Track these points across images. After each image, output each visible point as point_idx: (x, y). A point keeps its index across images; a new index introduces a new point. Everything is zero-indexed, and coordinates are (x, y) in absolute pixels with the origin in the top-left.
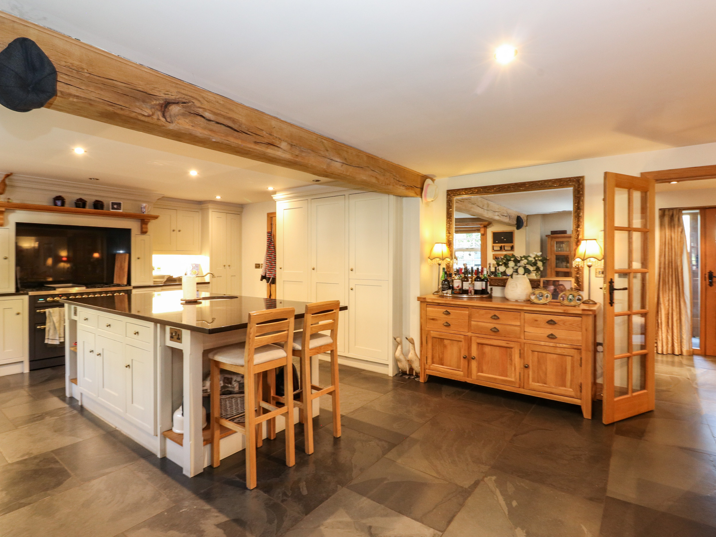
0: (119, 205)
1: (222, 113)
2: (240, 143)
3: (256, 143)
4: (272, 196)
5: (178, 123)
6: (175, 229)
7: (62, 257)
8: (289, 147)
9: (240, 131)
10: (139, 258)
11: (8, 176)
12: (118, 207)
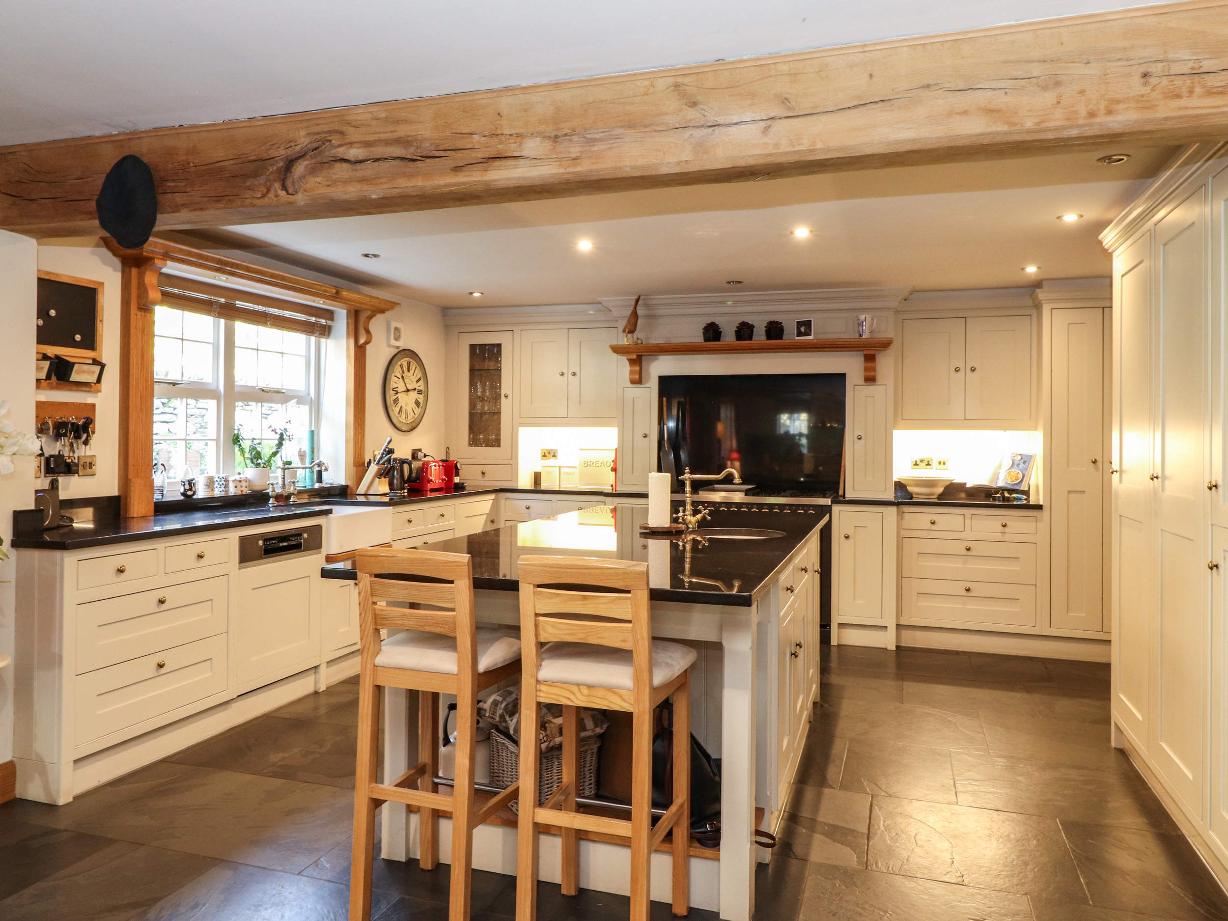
0: (808, 324)
1: (383, 136)
2: (420, 184)
3: (457, 169)
5: (305, 191)
6: (961, 365)
8: (548, 144)
9: (419, 158)
10: (860, 438)
11: (637, 301)
12: (807, 329)
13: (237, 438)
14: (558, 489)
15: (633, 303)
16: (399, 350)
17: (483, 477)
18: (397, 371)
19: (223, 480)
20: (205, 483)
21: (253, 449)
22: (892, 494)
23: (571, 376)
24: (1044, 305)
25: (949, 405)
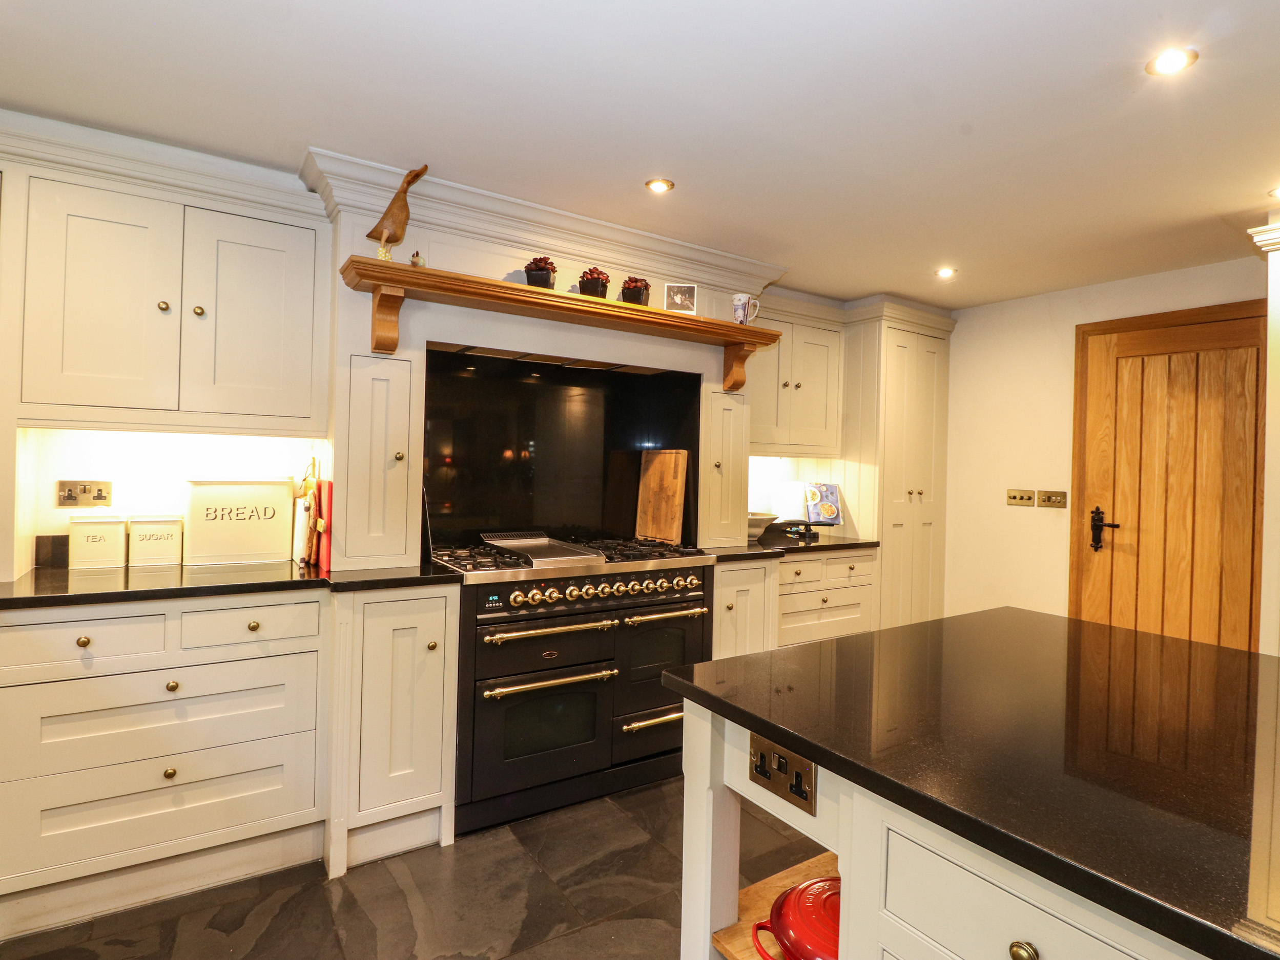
4: (1250, 231)
6: (789, 380)
10: (718, 466)
11: (415, 177)
12: (685, 300)
22: (747, 539)
23: (189, 316)
24: (883, 321)
25: (777, 426)
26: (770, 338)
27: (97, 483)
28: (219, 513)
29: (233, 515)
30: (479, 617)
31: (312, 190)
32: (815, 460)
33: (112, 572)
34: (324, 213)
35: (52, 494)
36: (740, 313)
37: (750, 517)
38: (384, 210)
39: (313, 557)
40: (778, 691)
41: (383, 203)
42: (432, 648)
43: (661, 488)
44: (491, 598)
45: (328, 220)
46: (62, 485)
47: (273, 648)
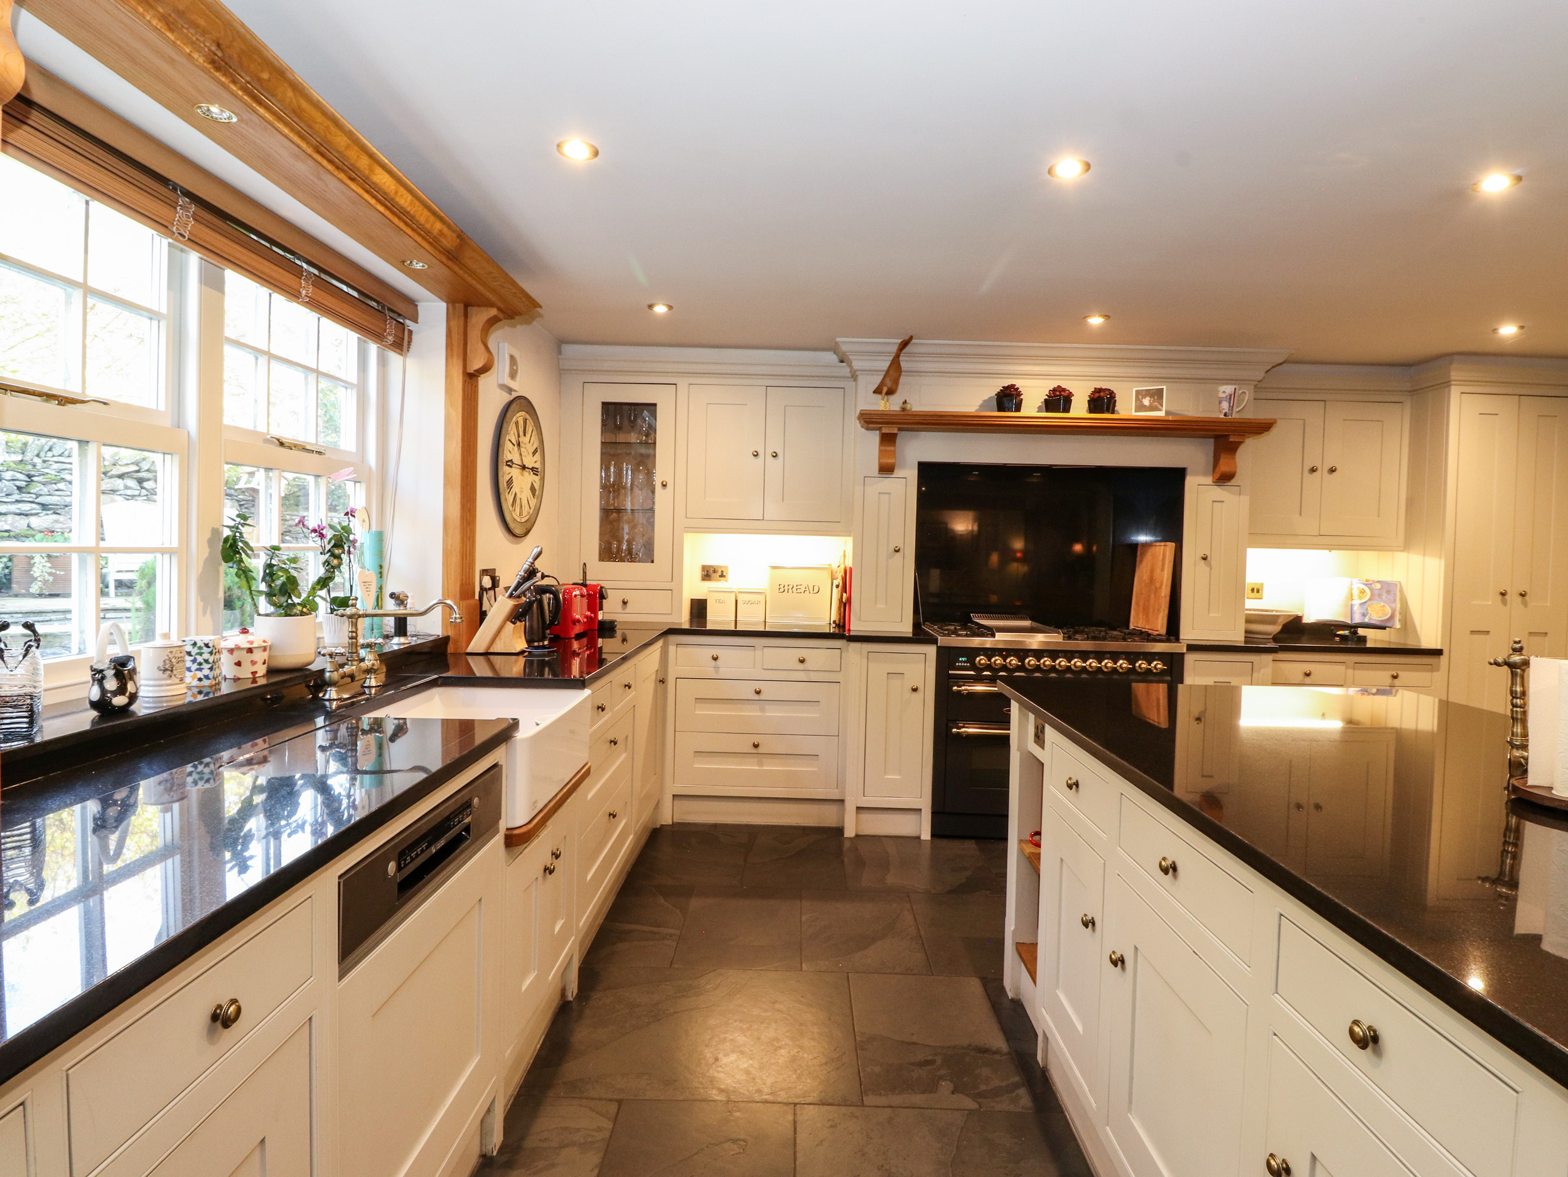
0: (1156, 394)
6: (1318, 464)
7: (1015, 551)
10: (1205, 559)
11: (905, 344)
12: (1154, 401)
13: (234, 545)
14: (762, 629)
15: (895, 349)
16: (512, 398)
17: (624, 609)
18: (511, 434)
19: (205, 650)
20: (161, 664)
21: (270, 572)
22: (1243, 634)
23: (769, 458)
24: (1452, 387)
25: (1301, 515)
26: (1262, 428)
27: (721, 567)
28: (786, 588)
29: (794, 589)
30: (950, 672)
31: (842, 361)
32: (1376, 553)
33: (729, 623)
34: (849, 375)
35: (698, 573)
36: (1225, 405)
37: (1246, 612)
38: (886, 369)
39: (842, 621)
40: (1299, 806)
41: (885, 365)
42: (915, 690)
43: (1152, 579)
44: (960, 659)
45: (852, 379)
46: (704, 568)
47: (814, 676)
